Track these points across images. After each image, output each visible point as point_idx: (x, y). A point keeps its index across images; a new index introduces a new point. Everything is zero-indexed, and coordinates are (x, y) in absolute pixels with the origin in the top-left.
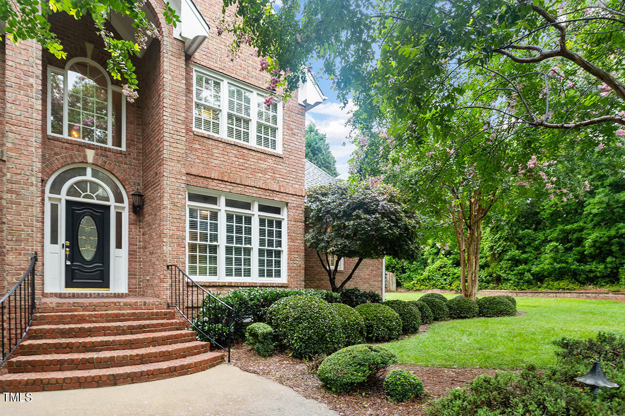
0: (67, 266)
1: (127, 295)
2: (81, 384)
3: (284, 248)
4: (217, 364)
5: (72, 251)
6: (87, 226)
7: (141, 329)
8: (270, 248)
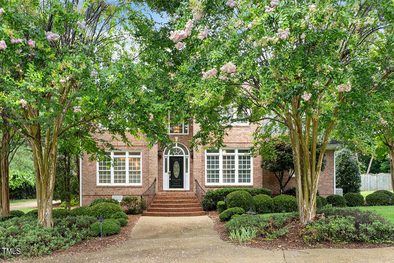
0: (170, 180)
1: (189, 191)
2: (161, 215)
3: (252, 168)
4: (203, 215)
5: (171, 175)
6: (176, 165)
7: (182, 202)
8: (245, 169)
